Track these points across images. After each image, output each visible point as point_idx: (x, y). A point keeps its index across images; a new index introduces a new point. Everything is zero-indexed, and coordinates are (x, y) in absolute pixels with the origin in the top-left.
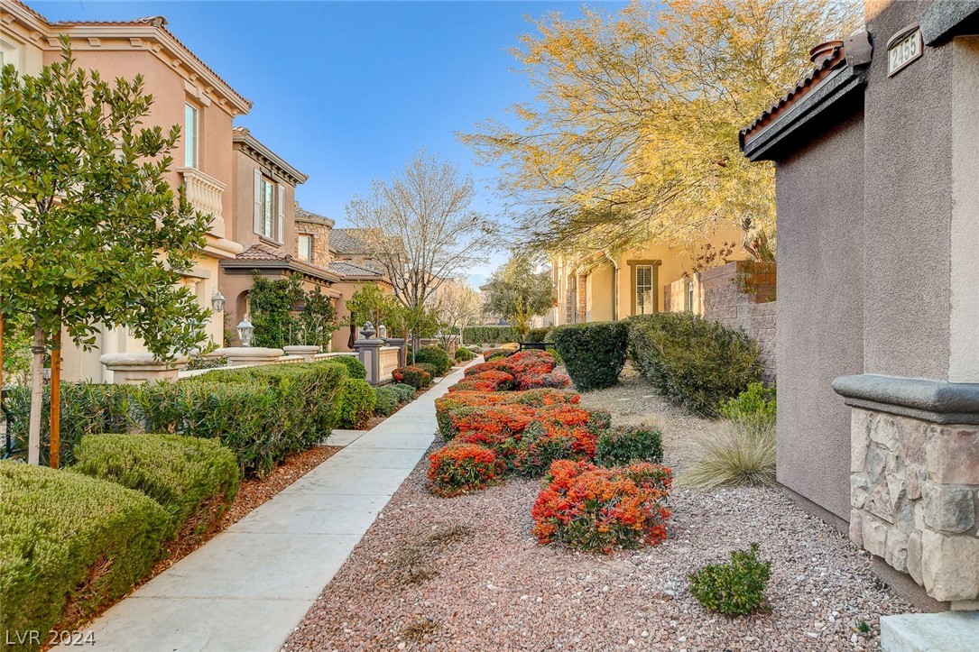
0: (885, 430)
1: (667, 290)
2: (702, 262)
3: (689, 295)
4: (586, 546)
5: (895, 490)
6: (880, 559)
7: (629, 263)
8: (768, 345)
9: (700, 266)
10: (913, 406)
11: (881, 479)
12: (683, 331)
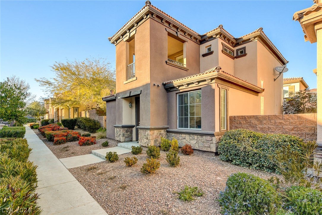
0: (118, 129)
1: (81, 113)
2: (87, 108)
3: (86, 114)
4: (87, 145)
5: (119, 134)
6: (118, 141)
7: (73, 107)
8: (101, 122)
9: (87, 109)
10: (120, 127)
11: (118, 134)
12: (88, 120)
